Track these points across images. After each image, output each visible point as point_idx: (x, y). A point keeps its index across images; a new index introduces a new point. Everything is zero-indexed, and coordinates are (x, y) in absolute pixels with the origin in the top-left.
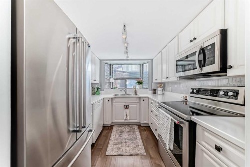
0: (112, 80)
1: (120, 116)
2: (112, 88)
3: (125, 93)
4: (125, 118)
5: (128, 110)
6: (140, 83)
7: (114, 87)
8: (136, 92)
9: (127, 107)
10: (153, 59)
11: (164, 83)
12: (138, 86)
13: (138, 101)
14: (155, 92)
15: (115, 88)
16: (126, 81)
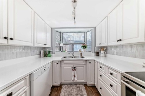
0: (62, 45)
1: (68, 77)
2: (62, 52)
3: (72, 55)
4: (73, 79)
5: (75, 72)
6: (84, 47)
7: (63, 50)
8: (81, 54)
9: (74, 69)
10: (95, 27)
11: (106, 47)
12: (83, 50)
13: (84, 63)
14: (97, 54)
15: (64, 52)
16: (73, 46)
